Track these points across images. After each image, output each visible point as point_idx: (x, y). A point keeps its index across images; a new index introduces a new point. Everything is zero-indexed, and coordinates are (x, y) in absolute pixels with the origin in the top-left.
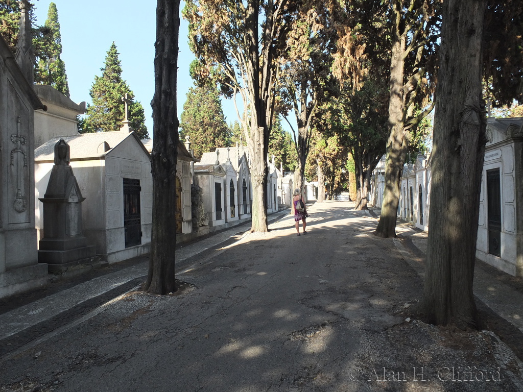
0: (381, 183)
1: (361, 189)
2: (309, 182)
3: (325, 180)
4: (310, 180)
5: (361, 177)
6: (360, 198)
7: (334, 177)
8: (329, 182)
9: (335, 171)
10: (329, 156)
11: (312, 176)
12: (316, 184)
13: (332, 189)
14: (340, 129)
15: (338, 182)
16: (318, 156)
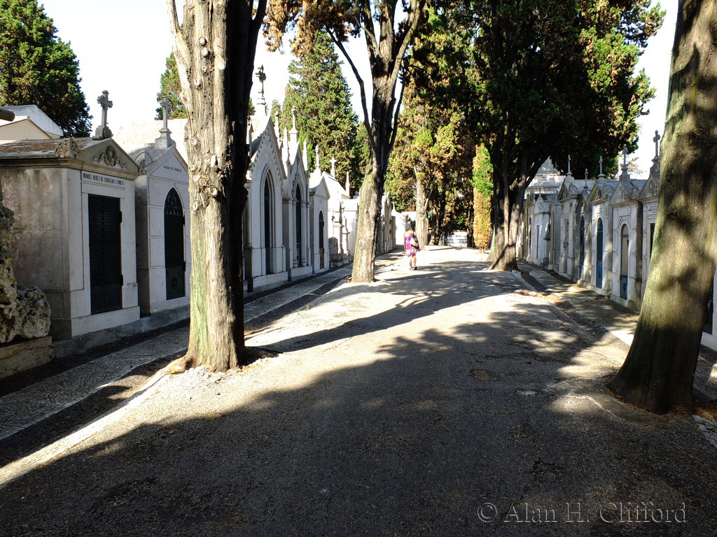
0: (541, 216)
1: (505, 226)
2: (400, 211)
3: (428, 209)
4: (402, 207)
5: (506, 202)
6: (503, 244)
7: (444, 204)
8: (435, 213)
9: (447, 193)
10: (438, 162)
11: (405, 202)
12: (413, 215)
13: (440, 224)
14: (467, 94)
15: (451, 213)
16: (417, 161)
